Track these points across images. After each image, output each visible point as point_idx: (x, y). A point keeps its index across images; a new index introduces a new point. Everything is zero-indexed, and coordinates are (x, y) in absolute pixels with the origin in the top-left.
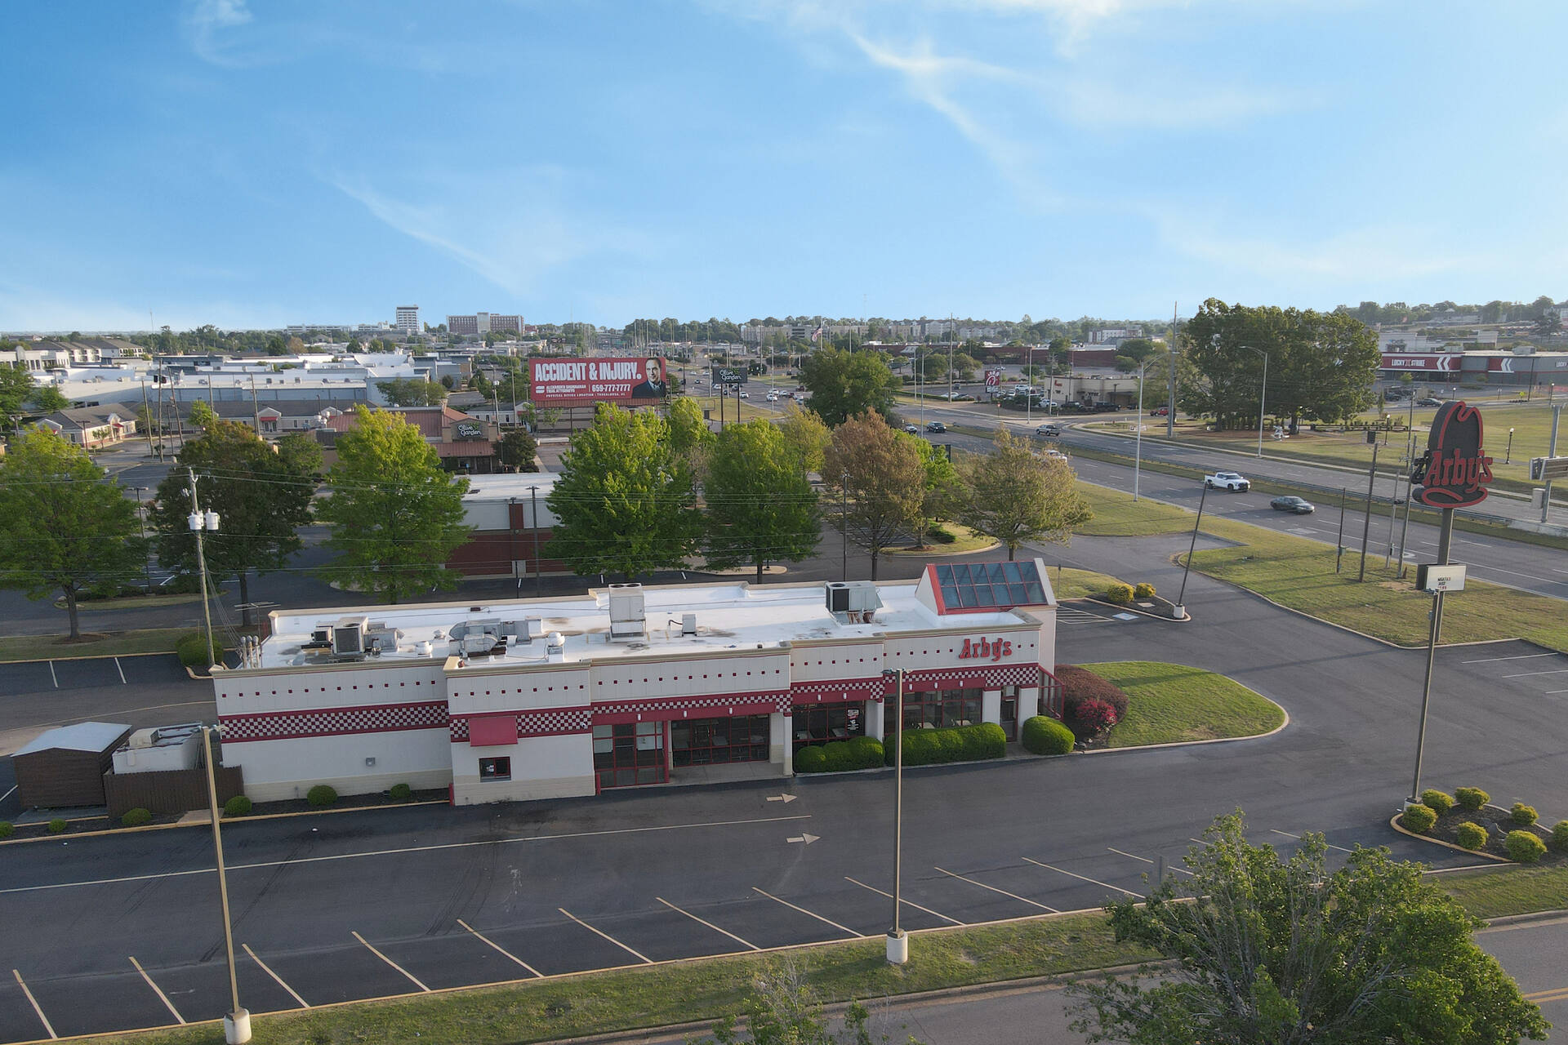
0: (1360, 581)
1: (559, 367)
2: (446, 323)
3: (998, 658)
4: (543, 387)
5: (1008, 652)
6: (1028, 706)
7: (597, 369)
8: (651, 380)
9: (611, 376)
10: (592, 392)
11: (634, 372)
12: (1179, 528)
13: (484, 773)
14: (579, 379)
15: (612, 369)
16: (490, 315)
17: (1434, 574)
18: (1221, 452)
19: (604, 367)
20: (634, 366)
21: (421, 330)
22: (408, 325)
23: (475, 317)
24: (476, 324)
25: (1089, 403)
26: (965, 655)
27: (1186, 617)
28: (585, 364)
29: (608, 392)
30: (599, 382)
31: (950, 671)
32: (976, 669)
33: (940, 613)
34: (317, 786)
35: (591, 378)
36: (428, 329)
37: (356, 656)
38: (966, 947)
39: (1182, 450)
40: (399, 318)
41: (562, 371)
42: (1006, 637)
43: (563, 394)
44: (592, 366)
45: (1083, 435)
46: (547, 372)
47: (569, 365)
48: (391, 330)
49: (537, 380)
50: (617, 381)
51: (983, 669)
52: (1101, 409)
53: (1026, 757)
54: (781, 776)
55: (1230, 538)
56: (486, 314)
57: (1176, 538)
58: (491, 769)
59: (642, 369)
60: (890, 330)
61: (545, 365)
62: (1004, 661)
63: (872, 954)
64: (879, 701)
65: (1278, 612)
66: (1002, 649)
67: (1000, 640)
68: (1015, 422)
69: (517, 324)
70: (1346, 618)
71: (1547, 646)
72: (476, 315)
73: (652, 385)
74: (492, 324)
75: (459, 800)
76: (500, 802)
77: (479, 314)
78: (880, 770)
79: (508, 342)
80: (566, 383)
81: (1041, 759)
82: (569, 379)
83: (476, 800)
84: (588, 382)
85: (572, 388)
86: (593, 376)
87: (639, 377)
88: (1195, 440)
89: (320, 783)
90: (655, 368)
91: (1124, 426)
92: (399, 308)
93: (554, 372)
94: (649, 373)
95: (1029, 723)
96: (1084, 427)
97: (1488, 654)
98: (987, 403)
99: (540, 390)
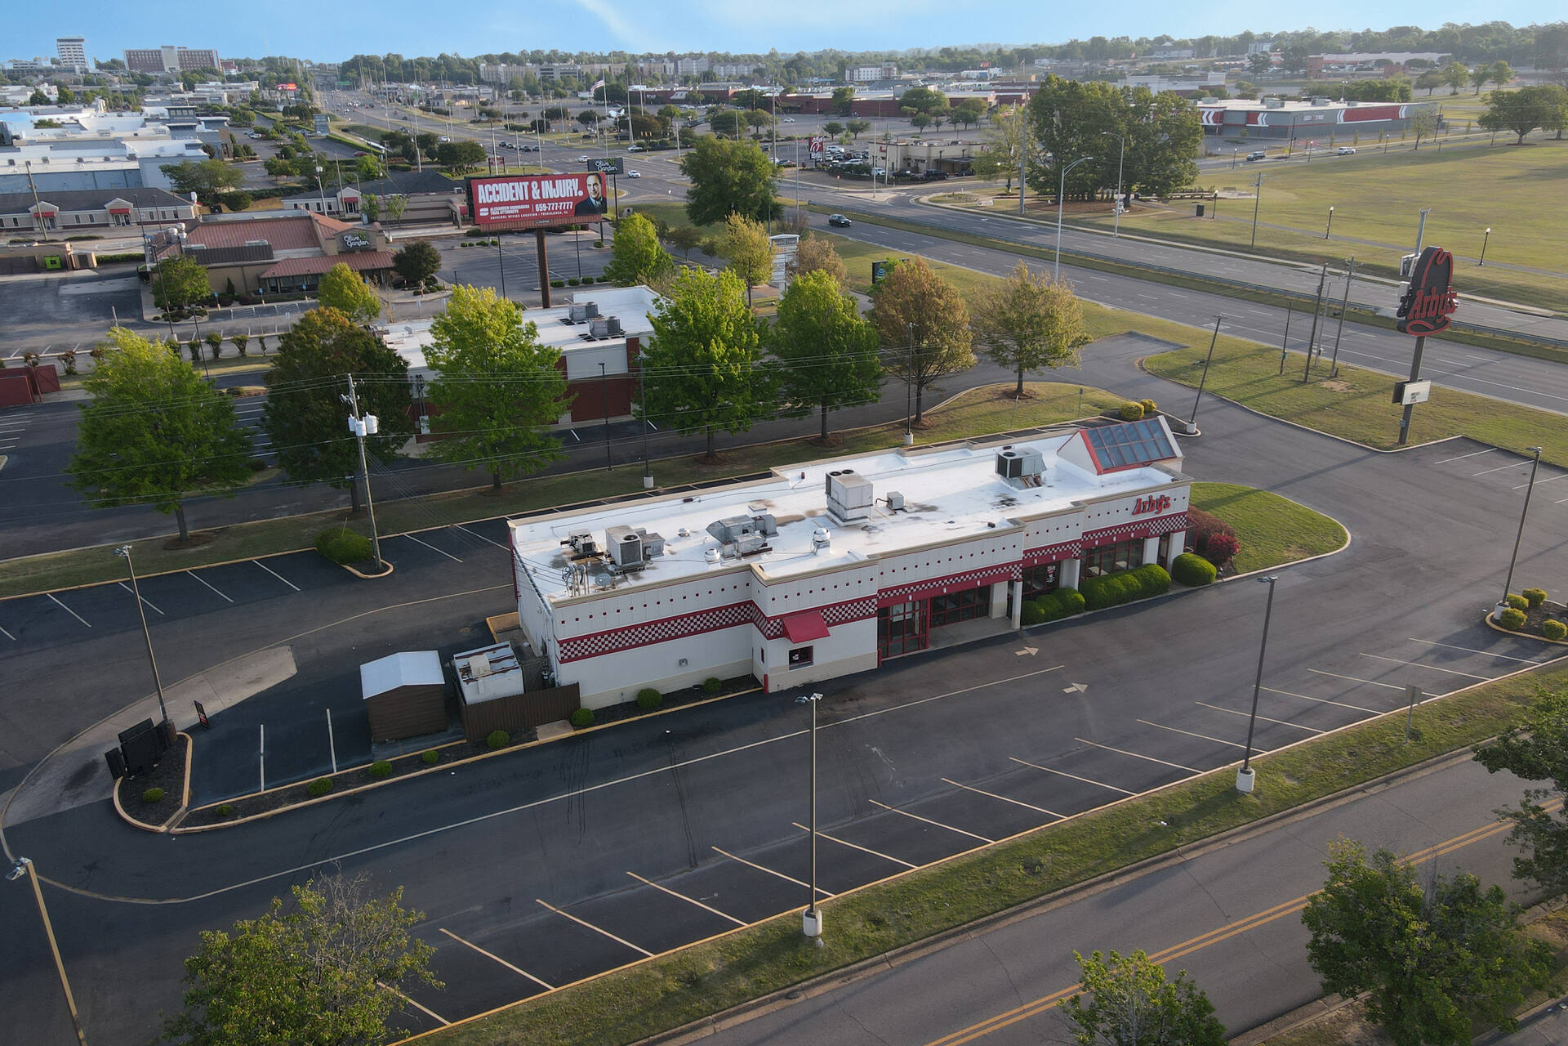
0: (1305, 382)
1: (501, 187)
2: (122, 58)
3: (1160, 511)
4: (487, 209)
5: (1167, 506)
6: (1178, 546)
7: (540, 187)
8: (592, 196)
9: (554, 194)
10: (535, 212)
11: (576, 188)
12: (1116, 330)
13: (791, 661)
14: (522, 199)
15: (554, 186)
16: (176, 49)
17: (1409, 389)
18: (1077, 230)
19: (546, 184)
20: (575, 183)
21: (92, 68)
22: (74, 60)
23: (159, 52)
24: (161, 60)
25: (916, 170)
26: (1137, 512)
27: (1197, 432)
28: (527, 183)
29: (551, 211)
30: (542, 201)
31: (1124, 526)
32: (1143, 522)
33: (1099, 473)
34: (642, 691)
35: (534, 198)
36: (99, 66)
37: (639, 566)
38: (1284, 771)
39: (1040, 229)
40: (61, 51)
41: (505, 191)
42: (1166, 493)
43: (507, 215)
44: (534, 184)
45: (934, 211)
46: (490, 193)
47: (511, 184)
48: (54, 67)
49: (480, 202)
50: (560, 200)
51: (1147, 521)
52: (930, 177)
53: (1185, 590)
54: (1011, 631)
55: (1167, 339)
56: (172, 47)
57: (1123, 341)
58: (796, 657)
59: (583, 185)
60: (642, 69)
61: (487, 186)
62: (1165, 512)
63: (1222, 786)
64: (1077, 558)
65: (1265, 421)
66: (1164, 503)
67: (1162, 496)
68: (860, 195)
69: (212, 60)
70: (1321, 423)
71: (1486, 442)
72: (159, 48)
73: (593, 201)
74: (180, 60)
75: (772, 689)
76: (805, 684)
77: (163, 47)
78: (1082, 615)
79: (211, 84)
80: (509, 203)
81: (1195, 591)
82: (513, 199)
83: (786, 685)
84: (531, 202)
85: (515, 209)
86: (536, 195)
87: (581, 193)
88: (1044, 216)
89: (640, 688)
90: (596, 184)
91: (966, 198)
92: (59, 40)
93: (497, 193)
94: (590, 189)
95: (1178, 560)
96: (930, 200)
97: (1448, 453)
98: (811, 170)
99: (484, 212)
